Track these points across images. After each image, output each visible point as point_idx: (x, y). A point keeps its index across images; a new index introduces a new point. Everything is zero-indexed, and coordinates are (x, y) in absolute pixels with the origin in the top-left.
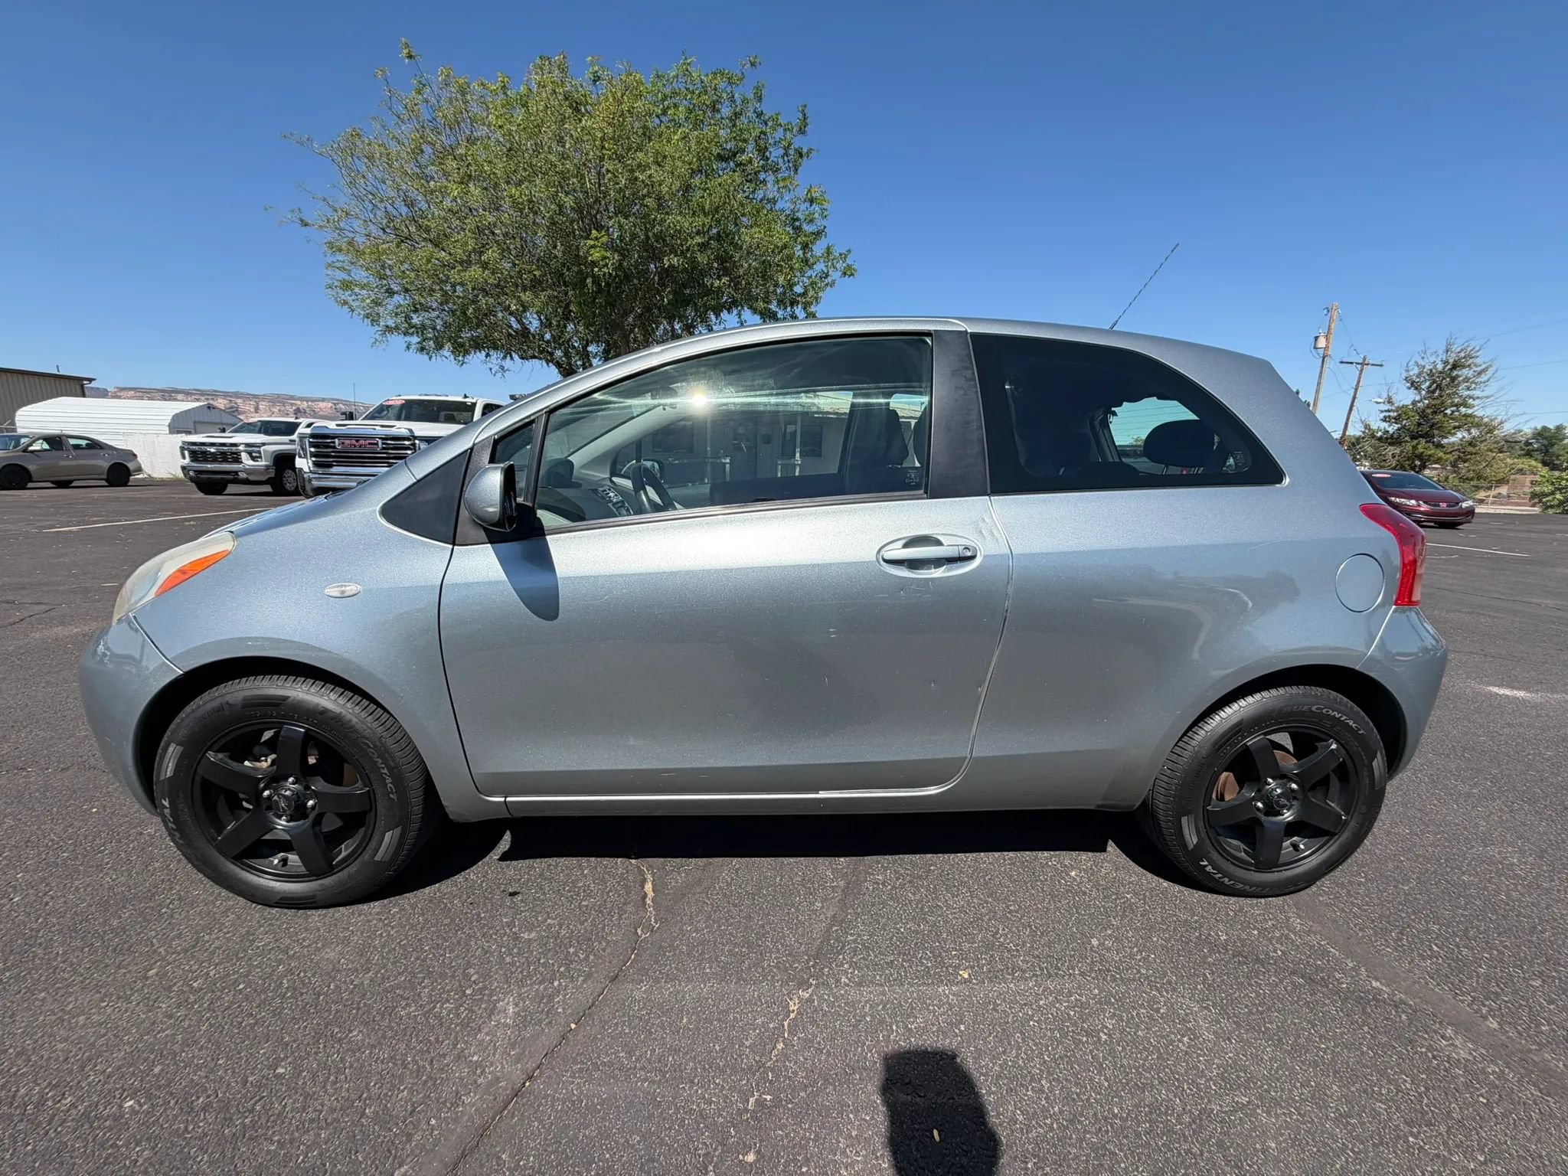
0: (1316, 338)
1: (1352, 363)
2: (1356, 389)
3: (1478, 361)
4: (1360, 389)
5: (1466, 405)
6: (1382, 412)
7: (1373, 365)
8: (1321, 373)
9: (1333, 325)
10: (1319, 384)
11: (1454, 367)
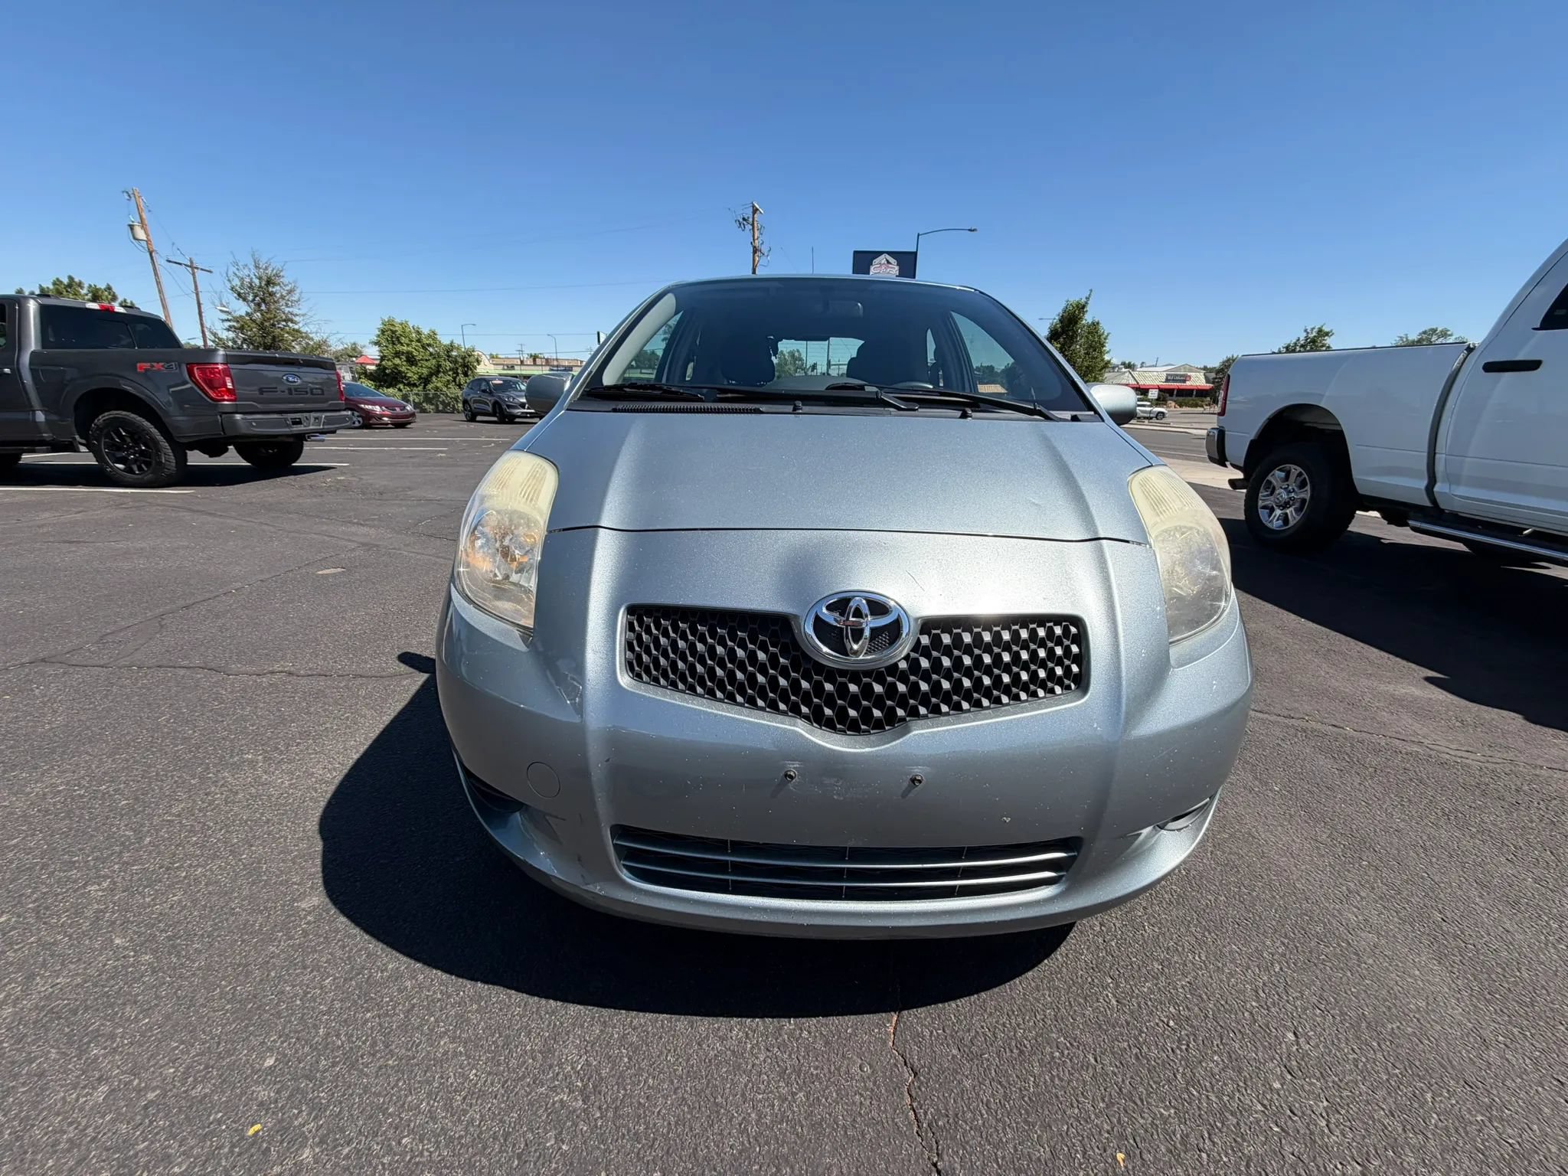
0: (132, 227)
1: (180, 264)
2: (197, 294)
3: (285, 280)
4: (200, 294)
5: (292, 321)
6: (223, 321)
7: (202, 269)
8: (155, 269)
9: (144, 216)
10: (158, 283)
11: (269, 282)
